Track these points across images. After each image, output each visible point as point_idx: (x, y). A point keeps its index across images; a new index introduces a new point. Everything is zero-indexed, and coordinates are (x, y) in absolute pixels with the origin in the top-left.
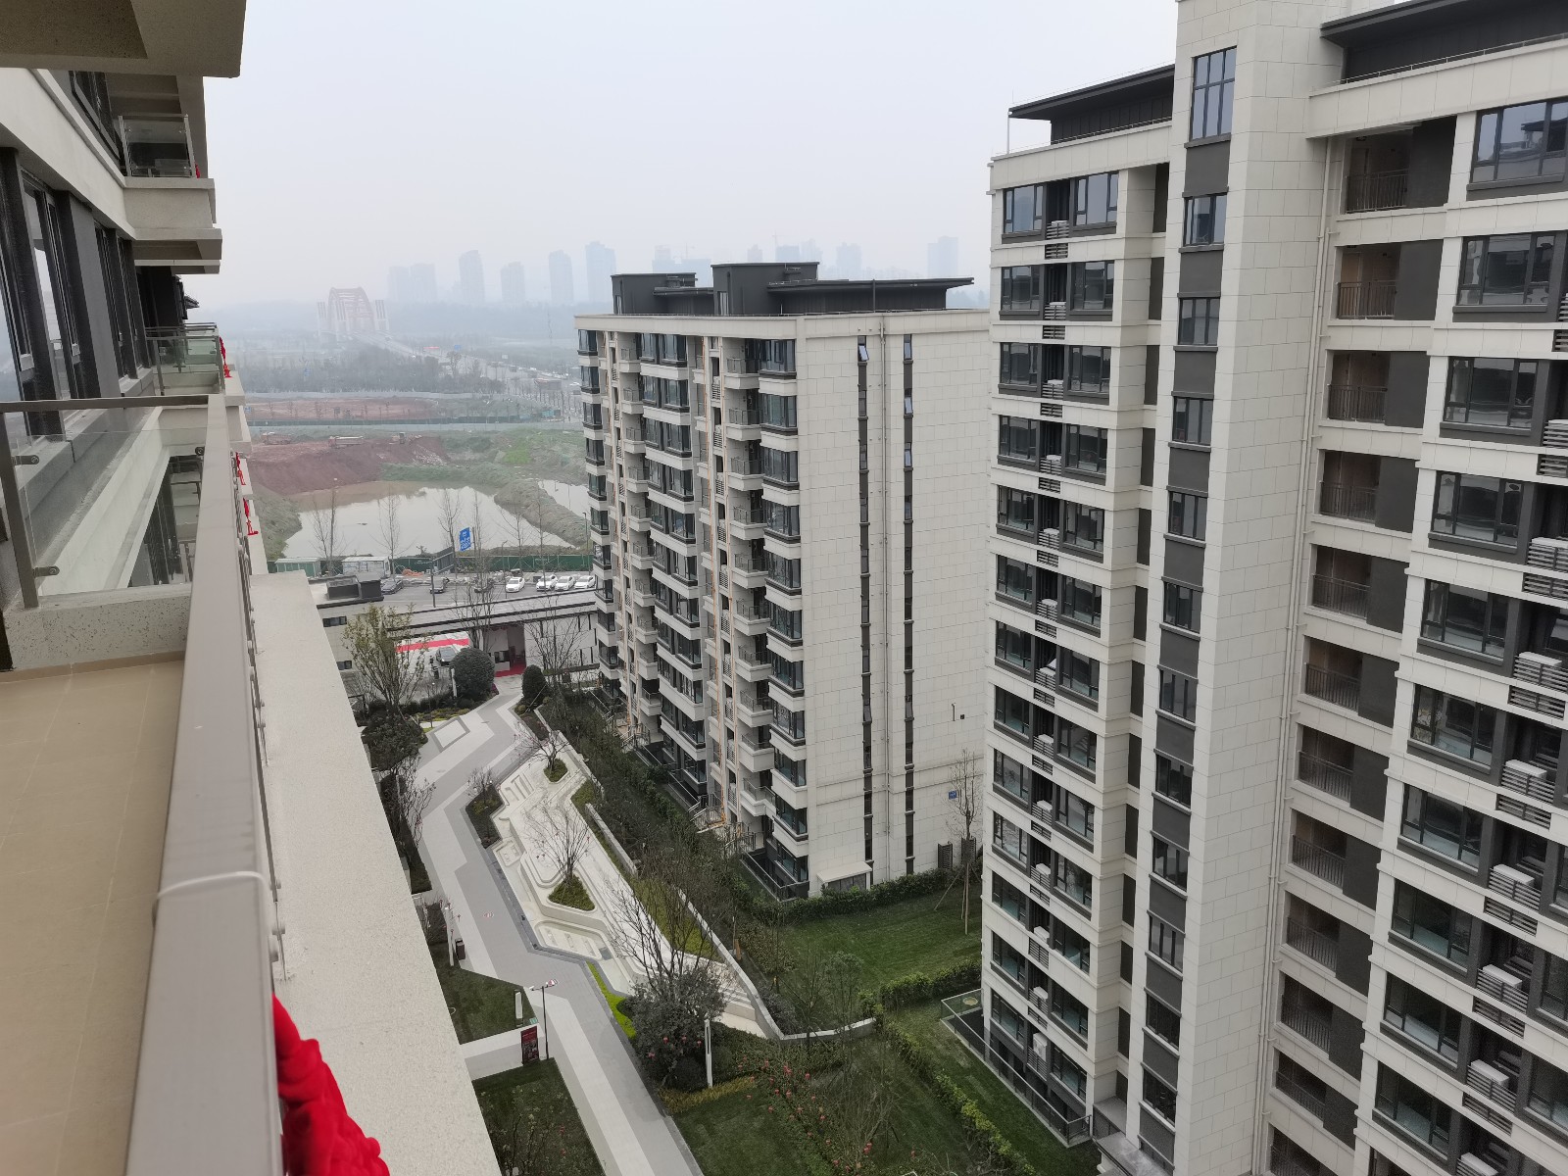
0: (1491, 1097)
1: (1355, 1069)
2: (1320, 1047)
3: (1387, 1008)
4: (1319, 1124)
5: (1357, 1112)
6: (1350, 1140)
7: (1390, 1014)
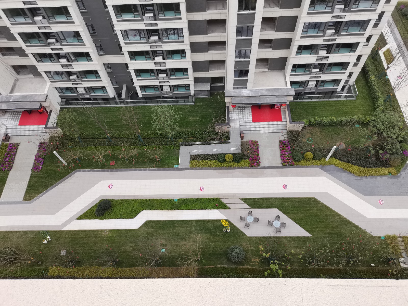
0: (43, 24)
1: (14, 39)
2: (3, 39)
3: (8, 18)
4: (18, 57)
5: (23, 48)
6: (27, 56)
7: (10, 19)
